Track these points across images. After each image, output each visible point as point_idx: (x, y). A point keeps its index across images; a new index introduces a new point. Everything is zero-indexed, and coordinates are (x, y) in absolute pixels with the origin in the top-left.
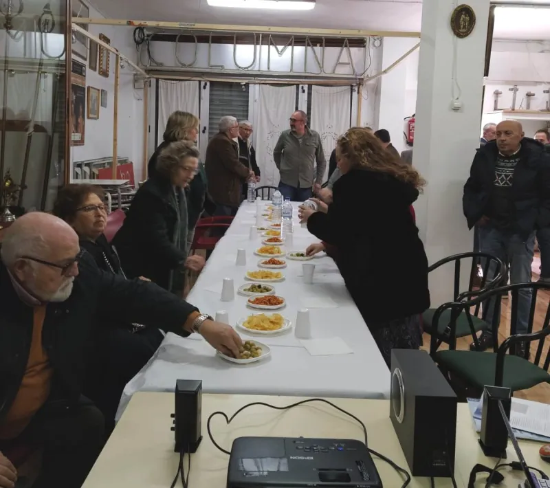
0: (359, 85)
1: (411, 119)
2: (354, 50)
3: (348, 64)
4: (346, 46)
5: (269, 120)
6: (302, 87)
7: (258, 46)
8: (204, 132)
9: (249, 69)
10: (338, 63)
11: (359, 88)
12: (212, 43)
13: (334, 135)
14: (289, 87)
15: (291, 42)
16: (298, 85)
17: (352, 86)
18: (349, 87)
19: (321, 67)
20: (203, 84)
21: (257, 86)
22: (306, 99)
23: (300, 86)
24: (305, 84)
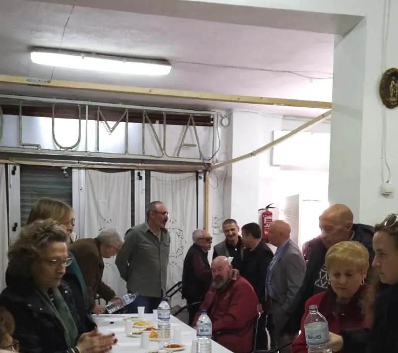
0: (205, 171)
1: (265, 211)
2: (200, 129)
3: (194, 146)
4: (191, 124)
5: (99, 213)
6: (139, 174)
7: (83, 121)
8: (14, 229)
9: (73, 149)
10: (182, 145)
11: (205, 175)
12: (23, 114)
13: (178, 231)
14: (122, 173)
15: (125, 117)
16: (133, 171)
17: (197, 173)
18: (194, 174)
19: (163, 149)
20: (11, 167)
21: (83, 171)
22: (144, 188)
23: (136, 172)
24: (142, 170)
